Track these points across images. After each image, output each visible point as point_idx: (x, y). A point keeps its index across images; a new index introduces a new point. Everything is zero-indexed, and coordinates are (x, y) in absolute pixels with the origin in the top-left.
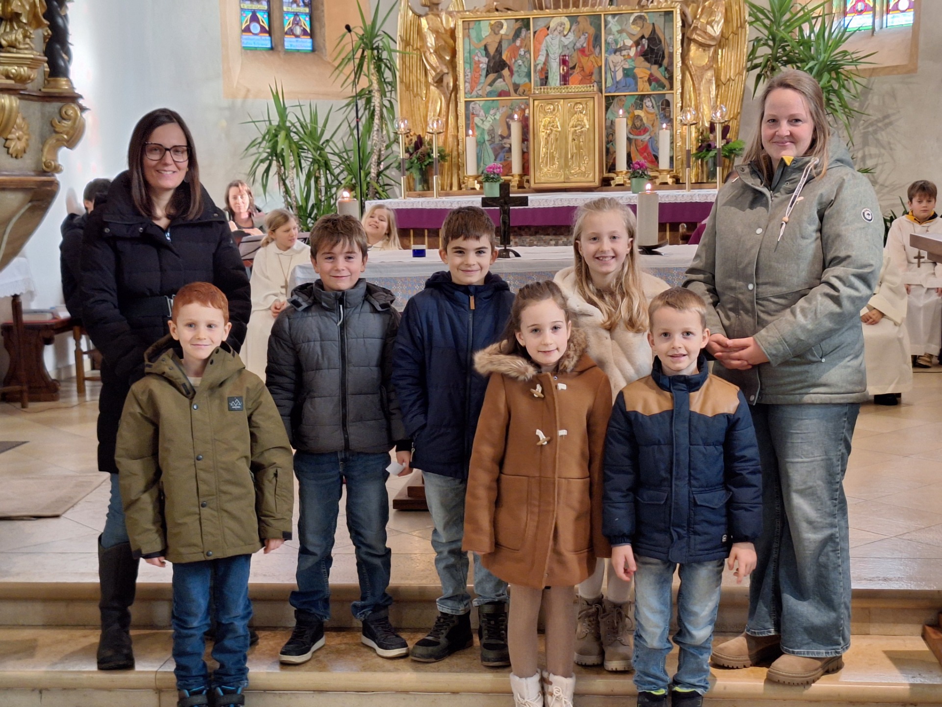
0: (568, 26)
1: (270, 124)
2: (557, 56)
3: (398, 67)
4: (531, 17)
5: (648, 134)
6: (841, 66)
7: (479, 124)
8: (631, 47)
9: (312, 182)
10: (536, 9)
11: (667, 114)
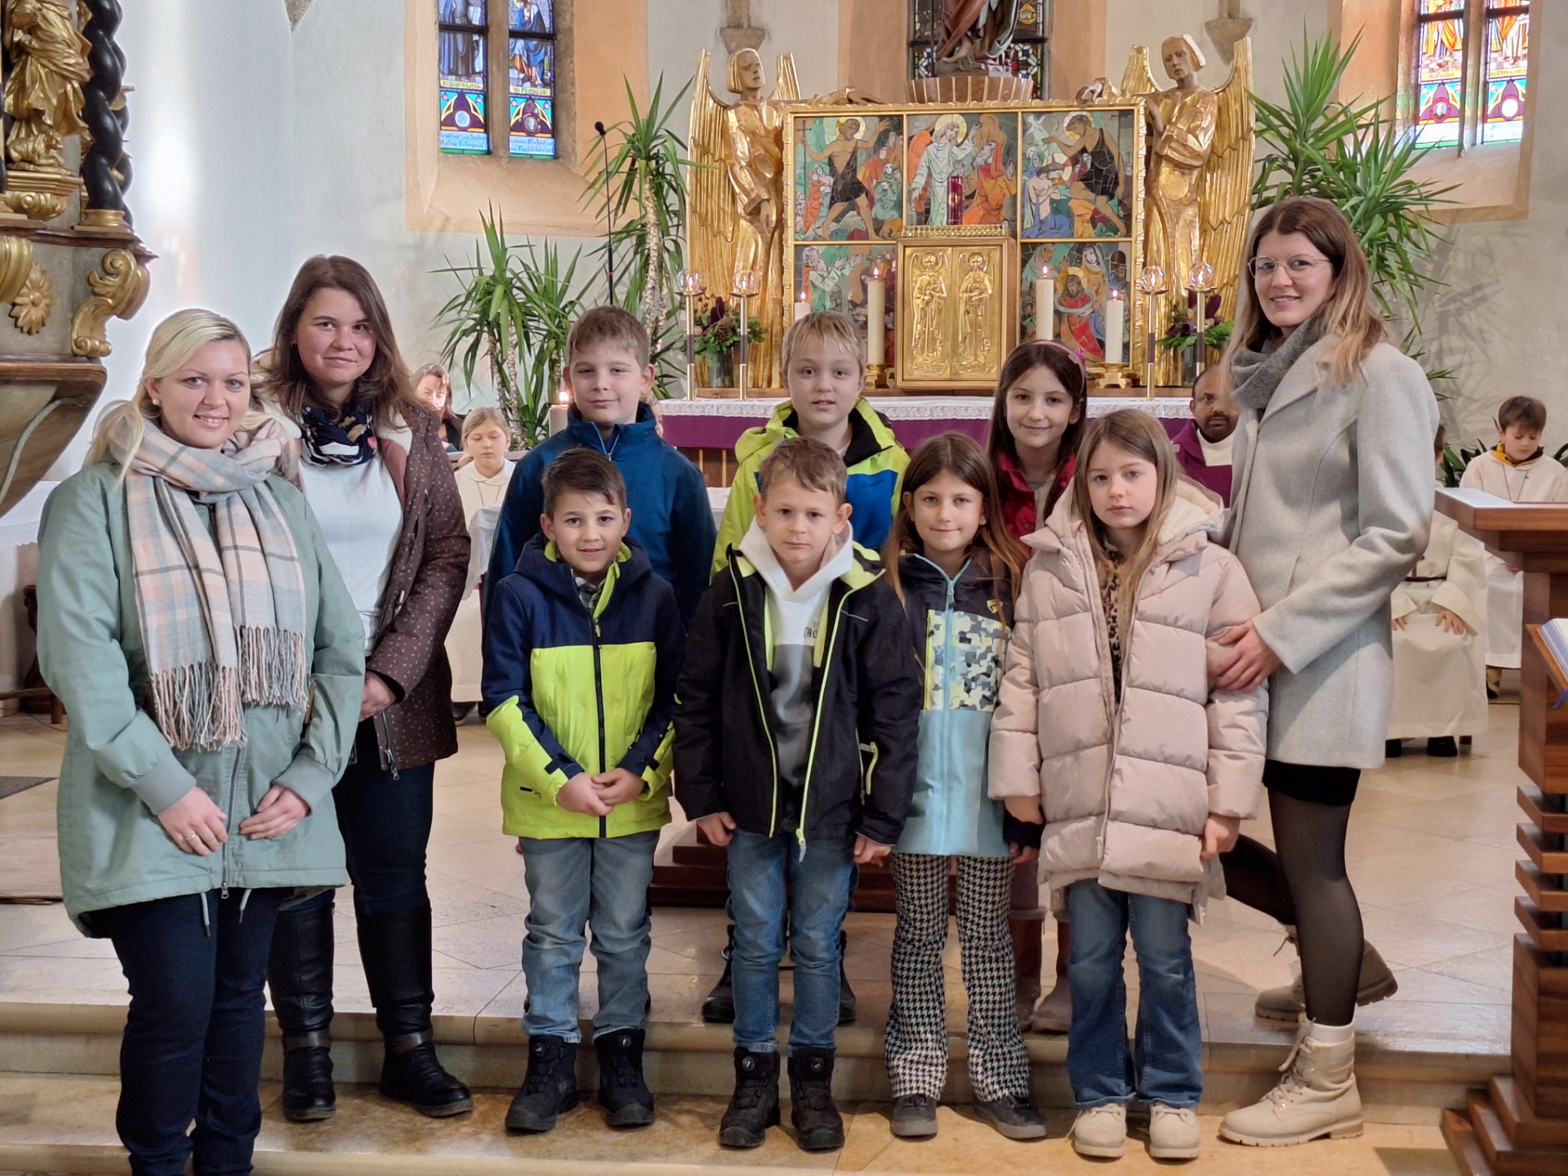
0: (963, 129)
1: (481, 273)
2: (945, 176)
3: (688, 188)
4: (905, 114)
5: (1089, 305)
6: (1401, 206)
7: (817, 283)
8: (1065, 165)
9: (546, 367)
10: (913, 101)
11: (1121, 275)
